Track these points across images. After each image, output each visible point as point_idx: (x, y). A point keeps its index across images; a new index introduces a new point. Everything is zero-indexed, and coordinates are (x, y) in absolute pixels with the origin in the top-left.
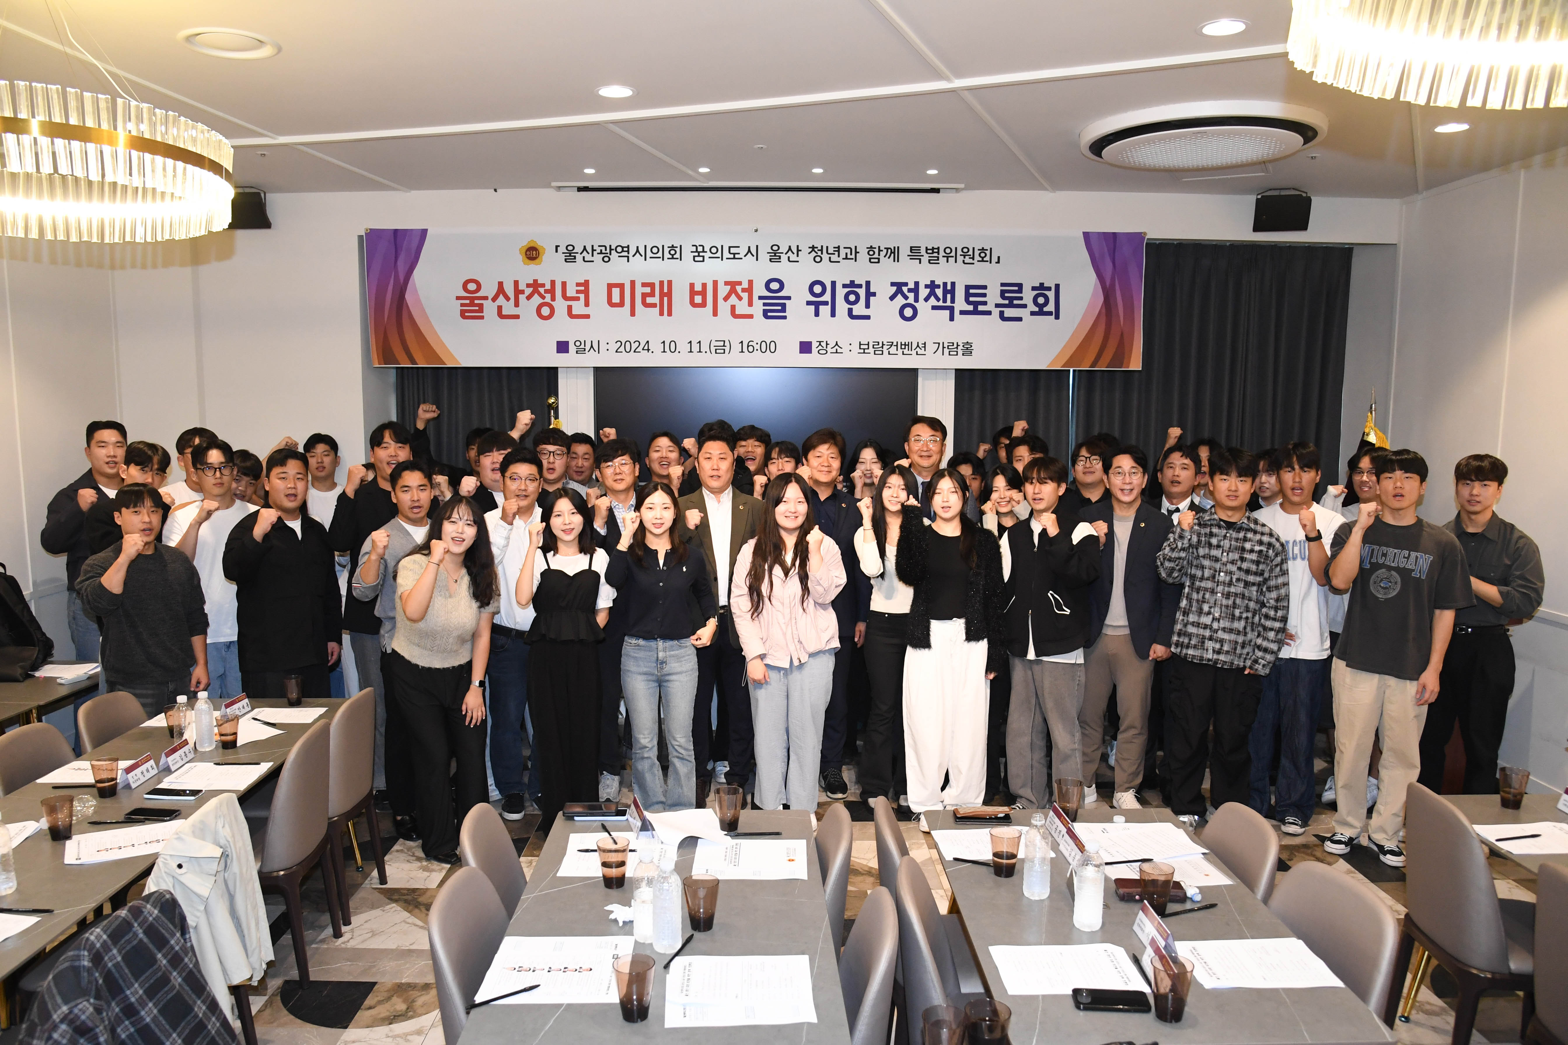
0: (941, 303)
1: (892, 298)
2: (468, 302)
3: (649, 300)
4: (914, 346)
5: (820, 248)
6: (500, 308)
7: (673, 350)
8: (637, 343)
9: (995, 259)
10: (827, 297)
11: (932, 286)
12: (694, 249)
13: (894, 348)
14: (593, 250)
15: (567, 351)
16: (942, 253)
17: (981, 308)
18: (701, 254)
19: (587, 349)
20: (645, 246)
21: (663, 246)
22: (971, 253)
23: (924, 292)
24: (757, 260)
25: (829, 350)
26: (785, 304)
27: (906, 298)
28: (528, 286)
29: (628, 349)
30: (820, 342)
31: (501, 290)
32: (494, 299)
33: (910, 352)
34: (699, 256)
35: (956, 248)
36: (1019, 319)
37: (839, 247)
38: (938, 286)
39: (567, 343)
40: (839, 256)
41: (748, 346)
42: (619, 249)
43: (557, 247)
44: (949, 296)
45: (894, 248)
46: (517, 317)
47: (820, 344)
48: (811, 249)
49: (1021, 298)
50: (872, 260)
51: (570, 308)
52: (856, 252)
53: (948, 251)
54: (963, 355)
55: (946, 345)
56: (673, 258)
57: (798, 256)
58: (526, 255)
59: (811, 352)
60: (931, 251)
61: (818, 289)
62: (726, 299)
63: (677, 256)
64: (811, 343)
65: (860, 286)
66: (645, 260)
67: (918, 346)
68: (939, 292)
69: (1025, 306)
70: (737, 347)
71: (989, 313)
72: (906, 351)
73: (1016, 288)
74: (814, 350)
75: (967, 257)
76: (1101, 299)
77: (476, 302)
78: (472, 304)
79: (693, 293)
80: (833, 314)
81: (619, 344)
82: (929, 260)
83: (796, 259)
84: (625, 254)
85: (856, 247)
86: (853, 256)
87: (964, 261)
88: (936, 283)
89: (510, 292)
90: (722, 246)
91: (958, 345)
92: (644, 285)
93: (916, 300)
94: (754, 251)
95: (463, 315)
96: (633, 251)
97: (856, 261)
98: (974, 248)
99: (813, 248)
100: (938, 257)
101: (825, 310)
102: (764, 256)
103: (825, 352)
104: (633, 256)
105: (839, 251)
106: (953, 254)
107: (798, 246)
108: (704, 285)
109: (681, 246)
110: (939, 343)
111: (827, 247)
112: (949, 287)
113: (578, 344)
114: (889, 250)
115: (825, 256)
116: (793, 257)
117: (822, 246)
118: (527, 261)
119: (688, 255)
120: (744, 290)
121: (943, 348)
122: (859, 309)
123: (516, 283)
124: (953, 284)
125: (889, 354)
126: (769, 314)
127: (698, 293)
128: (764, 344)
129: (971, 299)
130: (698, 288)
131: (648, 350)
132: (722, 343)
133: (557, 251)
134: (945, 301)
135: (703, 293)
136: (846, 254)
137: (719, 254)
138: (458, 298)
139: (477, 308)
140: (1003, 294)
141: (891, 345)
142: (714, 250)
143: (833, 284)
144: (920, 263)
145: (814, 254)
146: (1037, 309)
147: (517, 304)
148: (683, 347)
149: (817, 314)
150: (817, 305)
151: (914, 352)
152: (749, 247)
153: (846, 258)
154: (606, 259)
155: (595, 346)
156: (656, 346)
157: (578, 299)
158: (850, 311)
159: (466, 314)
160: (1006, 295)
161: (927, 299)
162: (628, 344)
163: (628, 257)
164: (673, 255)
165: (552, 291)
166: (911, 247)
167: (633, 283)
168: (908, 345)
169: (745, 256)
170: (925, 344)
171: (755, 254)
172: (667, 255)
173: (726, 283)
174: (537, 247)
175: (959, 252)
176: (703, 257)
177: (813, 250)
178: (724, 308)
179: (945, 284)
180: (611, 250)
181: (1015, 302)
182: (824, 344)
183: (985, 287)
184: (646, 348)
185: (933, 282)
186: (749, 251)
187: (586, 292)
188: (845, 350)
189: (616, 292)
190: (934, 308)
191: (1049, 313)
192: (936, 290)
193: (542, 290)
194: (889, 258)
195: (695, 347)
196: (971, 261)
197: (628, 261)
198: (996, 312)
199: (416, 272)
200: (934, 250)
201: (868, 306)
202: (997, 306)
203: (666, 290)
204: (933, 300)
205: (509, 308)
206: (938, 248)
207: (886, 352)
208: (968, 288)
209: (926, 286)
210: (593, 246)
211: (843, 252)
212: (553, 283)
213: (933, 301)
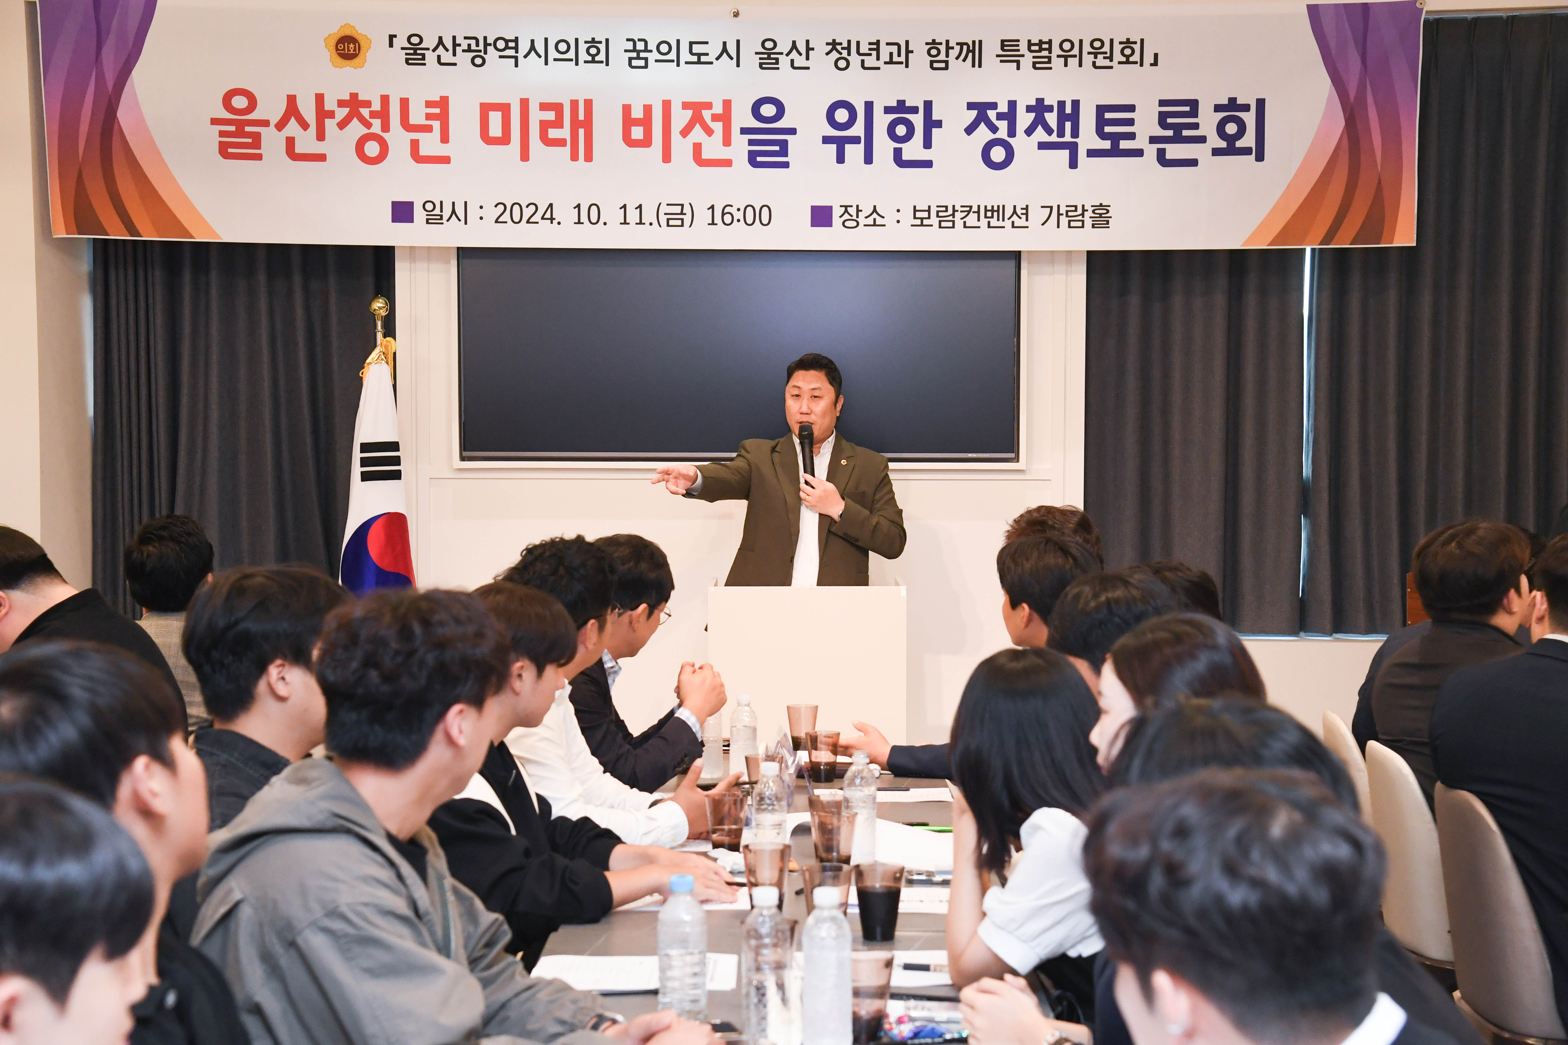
0: (1054, 138)
1: (970, 130)
2: (232, 128)
3: (553, 133)
4: (1009, 212)
5: (845, 45)
6: (290, 142)
7: (594, 220)
8: (533, 208)
9: (1149, 59)
10: (858, 129)
11: (1039, 108)
12: (630, 46)
13: (972, 218)
14: (455, 45)
15: (410, 219)
16: (1056, 50)
17: (1124, 144)
18: (642, 55)
19: (445, 217)
20: (546, 40)
21: (577, 40)
22: (1106, 48)
23: (1024, 119)
24: (738, 65)
25: (862, 220)
26: (786, 141)
27: (994, 129)
28: (341, 103)
29: (516, 218)
30: (846, 207)
31: (292, 109)
32: (281, 125)
33: (1001, 223)
34: (638, 58)
35: (1081, 41)
36: (1193, 163)
37: (878, 41)
38: (1050, 109)
39: (410, 205)
40: (878, 59)
41: (723, 214)
42: (501, 44)
43: (392, 37)
44: (1068, 125)
45: (974, 42)
46: (322, 158)
47: (846, 211)
48: (831, 47)
49: (1196, 126)
50: (935, 65)
51: (415, 144)
52: (908, 52)
53: (1067, 46)
54: (1093, 226)
55: (1063, 211)
56: (593, 61)
57: (808, 58)
58: (337, 49)
59: (830, 224)
60: (1036, 48)
61: (842, 116)
62: (685, 132)
63: (602, 57)
64: (830, 208)
65: (915, 110)
66: (546, 63)
67: (1015, 212)
68: (1052, 118)
69: (1202, 140)
70: (702, 216)
71: (1139, 153)
72: (994, 222)
73: (1187, 109)
74: (837, 220)
75: (1100, 57)
76: (1339, 123)
77: (248, 129)
78: (240, 133)
79: (628, 121)
80: (868, 159)
81: (501, 207)
82: (1034, 63)
83: (805, 64)
84: (511, 52)
85: (907, 42)
86: (903, 59)
87: (1094, 63)
88: (1046, 103)
89: (309, 114)
90: (678, 41)
91: (1084, 210)
92: (544, 107)
93: (1012, 133)
94: (732, 51)
95: (224, 151)
96: (524, 47)
97: (907, 66)
98: (1112, 41)
99: (834, 44)
100: (1049, 58)
101: (854, 152)
102: (751, 60)
103: (854, 224)
104: (525, 57)
105: (878, 50)
106: (1076, 51)
107: (808, 42)
108: (648, 109)
109: (607, 40)
110: (1051, 208)
111: (858, 43)
112: (1068, 110)
113: (429, 206)
114: (965, 47)
115: (855, 59)
116: (800, 61)
117: (849, 42)
118: (339, 60)
119: (619, 56)
120: (715, 118)
121: (1059, 214)
122: (913, 150)
123: (320, 99)
124: (1076, 104)
125: (965, 227)
126: (759, 159)
127: (637, 122)
128: (750, 210)
129: (1108, 129)
130: (637, 113)
131: (552, 219)
132: (678, 209)
133: (391, 45)
134: (1061, 134)
135: (646, 122)
136: (891, 54)
137: (673, 56)
138: (215, 121)
139: (250, 140)
140: (1162, 119)
141: (969, 212)
142: (664, 48)
143: (869, 106)
144: (1018, 68)
145: (835, 55)
146: (1223, 144)
147: (321, 136)
148: (612, 215)
149: (841, 159)
150: (841, 143)
151: (1008, 223)
152: (725, 43)
153: (891, 62)
154: (478, 61)
155: (460, 212)
156: (565, 213)
157: (428, 129)
158: (898, 153)
159: (230, 150)
160: (1170, 120)
161: (1029, 132)
162: (516, 207)
163: (516, 58)
164: (593, 56)
165: (383, 114)
166: (1003, 41)
167: (525, 104)
168: (998, 211)
169: (717, 59)
170: (1027, 208)
171: (734, 55)
172: (583, 56)
173: (686, 106)
174: (356, 36)
175: (1087, 48)
176: (646, 59)
177: (834, 48)
178: (681, 147)
179: (1062, 104)
180: (486, 45)
181: (1185, 133)
182: (852, 211)
183: (1131, 108)
184: (548, 215)
185: (1040, 101)
186: (725, 50)
187: (444, 118)
188: (890, 220)
189: (495, 118)
190: (1042, 146)
191: (1246, 151)
192: (1047, 115)
193: (365, 112)
194: (964, 60)
195: (632, 216)
196: (1107, 63)
197: (516, 65)
198: (1151, 151)
199: (136, 73)
200: (1043, 46)
201: (928, 144)
202: (1153, 140)
203: (581, 117)
204: (1040, 131)
205: (306, 142)
206: (1050, 42)
207: (959, 223)
208: (1101, 110)
209: (1029, 109)
210: (454, 38)
211: (885, 51)
212: (385, 100)
213: (1040, 134)
